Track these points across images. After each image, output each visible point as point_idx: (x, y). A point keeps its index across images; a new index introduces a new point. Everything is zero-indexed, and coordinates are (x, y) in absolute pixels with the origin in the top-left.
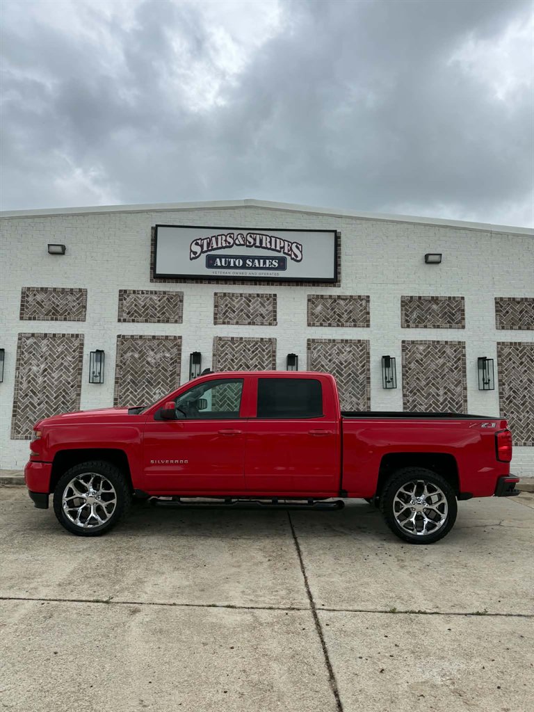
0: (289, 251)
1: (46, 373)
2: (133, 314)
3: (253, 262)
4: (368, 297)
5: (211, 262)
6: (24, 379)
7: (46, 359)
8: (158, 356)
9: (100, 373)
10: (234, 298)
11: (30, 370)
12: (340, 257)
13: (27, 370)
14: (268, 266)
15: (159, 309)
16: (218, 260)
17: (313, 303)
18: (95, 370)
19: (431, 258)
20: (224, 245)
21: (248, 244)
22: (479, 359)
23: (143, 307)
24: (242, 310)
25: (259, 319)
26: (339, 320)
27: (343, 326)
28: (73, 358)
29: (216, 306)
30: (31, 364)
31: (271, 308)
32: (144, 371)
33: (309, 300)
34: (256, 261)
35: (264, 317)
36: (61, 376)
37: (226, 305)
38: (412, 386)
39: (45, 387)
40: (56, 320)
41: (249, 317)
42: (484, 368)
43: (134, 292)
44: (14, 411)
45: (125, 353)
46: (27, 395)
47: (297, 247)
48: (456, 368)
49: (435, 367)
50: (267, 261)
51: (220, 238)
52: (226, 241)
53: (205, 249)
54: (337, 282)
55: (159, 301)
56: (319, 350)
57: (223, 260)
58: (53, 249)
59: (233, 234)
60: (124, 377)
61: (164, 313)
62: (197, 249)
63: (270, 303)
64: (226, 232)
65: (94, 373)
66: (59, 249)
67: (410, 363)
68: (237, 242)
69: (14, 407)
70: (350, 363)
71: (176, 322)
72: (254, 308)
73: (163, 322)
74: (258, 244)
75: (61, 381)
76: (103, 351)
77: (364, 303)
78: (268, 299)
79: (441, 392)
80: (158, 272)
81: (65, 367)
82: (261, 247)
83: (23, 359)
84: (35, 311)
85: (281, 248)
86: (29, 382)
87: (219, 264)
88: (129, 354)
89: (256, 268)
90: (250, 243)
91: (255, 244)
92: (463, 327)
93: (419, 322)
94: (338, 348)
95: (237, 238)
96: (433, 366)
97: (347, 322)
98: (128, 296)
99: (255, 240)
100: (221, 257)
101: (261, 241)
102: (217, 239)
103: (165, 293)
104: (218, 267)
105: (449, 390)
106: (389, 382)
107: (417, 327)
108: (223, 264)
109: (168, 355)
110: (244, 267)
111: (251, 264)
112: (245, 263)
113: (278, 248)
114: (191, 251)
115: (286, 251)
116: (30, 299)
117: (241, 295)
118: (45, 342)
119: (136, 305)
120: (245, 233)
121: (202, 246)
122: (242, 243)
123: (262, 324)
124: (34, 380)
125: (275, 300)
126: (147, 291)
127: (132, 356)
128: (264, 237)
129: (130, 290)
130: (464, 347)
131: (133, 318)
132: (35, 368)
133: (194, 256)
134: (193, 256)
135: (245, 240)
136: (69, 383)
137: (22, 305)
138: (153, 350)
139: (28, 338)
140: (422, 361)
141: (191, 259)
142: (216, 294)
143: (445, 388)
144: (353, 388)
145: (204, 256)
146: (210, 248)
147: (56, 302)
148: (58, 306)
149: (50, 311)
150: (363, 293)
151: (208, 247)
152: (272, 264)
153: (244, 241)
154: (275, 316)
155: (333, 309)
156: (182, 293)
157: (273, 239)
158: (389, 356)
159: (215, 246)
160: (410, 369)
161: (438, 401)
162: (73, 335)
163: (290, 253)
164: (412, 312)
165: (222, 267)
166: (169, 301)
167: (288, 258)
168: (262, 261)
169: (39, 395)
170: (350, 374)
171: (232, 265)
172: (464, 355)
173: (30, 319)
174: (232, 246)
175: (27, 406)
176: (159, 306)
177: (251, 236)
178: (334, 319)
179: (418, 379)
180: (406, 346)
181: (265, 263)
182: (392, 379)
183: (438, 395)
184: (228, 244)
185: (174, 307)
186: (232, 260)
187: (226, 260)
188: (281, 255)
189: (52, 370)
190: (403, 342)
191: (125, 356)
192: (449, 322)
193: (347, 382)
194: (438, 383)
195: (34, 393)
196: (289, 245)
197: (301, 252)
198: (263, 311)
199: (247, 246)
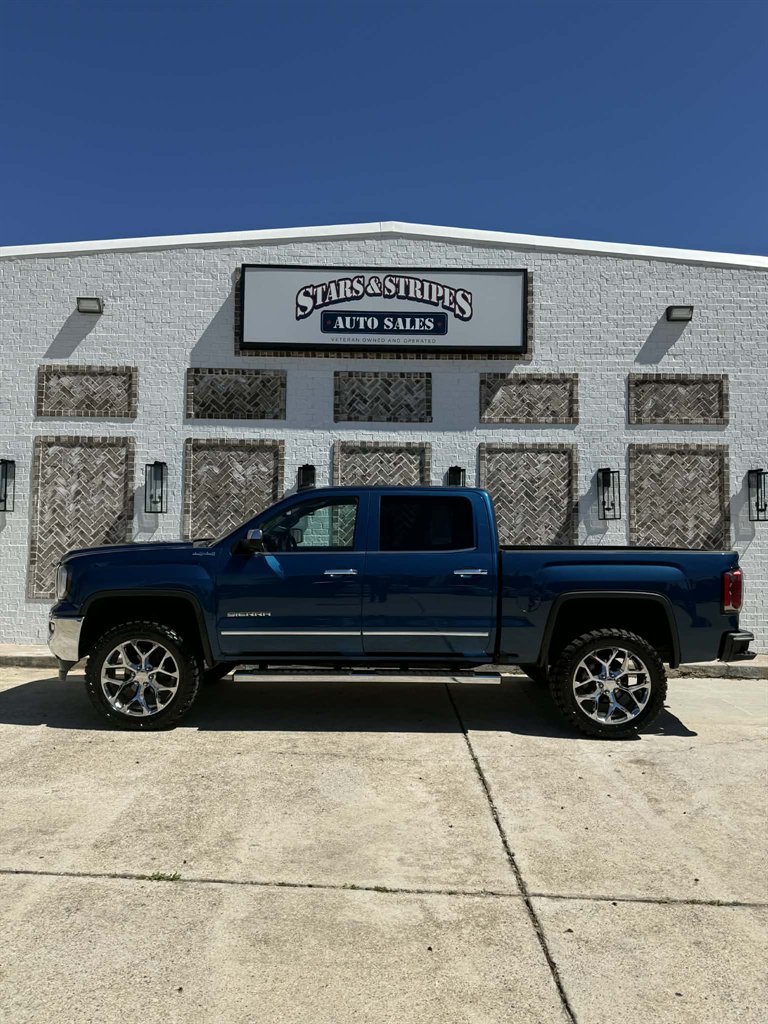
0: (451, 304)
1: (78, 497)
2: (210, 405)
3: (394, 323)
4: (576, 375)
5: (328, 323)
6: (46, 507)
7: (79, 475)
8: (249, 472)
9: (161, 498)
10: (365, 379)
11: (55, 492)
12: (532, 313)
13: (50, 494)
14: (417, 328)
15: (249, 398)
16: (340, 319)
17: (489, 387)
18: (153, 492)
19: (676, 314)
20: (349, 295)
21: (386, 293)
22: (750, 472)
23: (225, 395)
24: (377, 399)
25: (404, 411)
26: (529, 414)
27: (536, 422)
28: (119, 474)
29: (336, 393)
30: (56, 484)
31: (422, 395)
32: (228, 494)
33: (482, 382)
34: (400, 320)
35: (411, 410)
36: (102, 502)
37: (353, 392)
38: (644, 516)
39: (78, 519)
40: (93, 415)
41: (389, 410)
42: (758, 486)
43: (211, 371)
44: (33, 556)
45: (198, 467)
46: (51, 531)
47: (464, 297)
48: (713, 488)
49: (681, 486)
50: (417, 320)
51: (342, 283)
52: (352, 288)
53: (319, 301)
54: (526, 352)
55: (250, 385)
56: (498, 461)
57: (348, 319)
58: (86, 305)
59: (362, 277)
60: (197, 503)
61: (257, 404)
62: (307, 302)
63: (421, 387)
64: (351, 275)
65: (151, 497)
66: (94, 306)
67: (642, 479)
68: (369, 290)
69: (32, 549)
70: (547, 480)
71: (276, 417)
72: (397, 395)
73: (256, 417)
74: (402, 293)
75: (102, 510)
76: (165, 464)
77: (568, 385)
78: (418, 382)
79: (690, 524)
80: (246, 340)
81: (108, 488)
82: (407, 297)
83: (44, 477)
84: (60, 403)
85: (438, 298)
86: (54, 511)
87: (342, 326)
88: (205, 468)
89: (398, 332)
90: (389, 291)
91: (397, 293)
92: (726, 422)
93: (657, 415)
94: (528, 457)
95: (369, 284)
96: (679, 484)
97: (542, 415)
98: (201, 378)
99: (397, 286)
100: (344, 314)
101: (407, 288)
102: (338, 285)
103: (257, 372)
104: (339, 331)
105: (702, 522)
106: (608, 509)
107: (653, 422)
108: (348, 326)
109: (264, 469)
110: (380, 330)
111: (391, 325)
112: (381, 323)
113: (434, 299)
114: (298, 305)
115: (447, 303)
116: (53, 382)
117: (376, 375)
118: (77, 450)
119: (213, 392)
120: (381, 276)
121: (314, 298)
122: (377, 291)
123: (409, 421)
124: (61, 508)
125: (429, 382)
126: (231, 371)
127: (210, 472)
128: (412, 281)
129: (204, 369)
130: (727, 454)
131: (210, 411)
132: (62, 490)
133: (303, 314)
134: (300, 313)
135: (382, 286)
136: (114, 513)
137: (40, 393)
138: (241, 462)
139: (50, 445)
140: (660, 476)
141: (298, 318)
142: (336, 374)
143: (697, 518)
144: (551, 520)
145: (317, 313)
146: (327, 300)
147: (92, 388)
148: (95, 393)
149: (83, 402)
150: (567, 370)
151: (324, 298)
152: (424, 324)
153: (380, 289)
154: (429, 407)
155: (520, 395)
156: (284, 372)
157: (426, 285)
158: (609, 469)
159: (335, 297)
160: (641, 489)
161: (685, 538)
162: (118, 439)
163: (453, 306)
164: (645, 399)
165: (345, 330)
166: (264, 386)
167: (450, 314)
168: (408, 320)
169: (70, 531)
170: (547, 498)
171: (362, 326)
172: (727, 467)
173: (52, 414)
174: (363, 295)
175: (52, 548)
176: (249, 394)
177: (391, 281)
178: (522, 412)
179: (653, 504)
180: (636, 453)
181: (413, 323)
182: (613, 505)
183: (685, 529)
184: (354, 294)
185: (272, 395)
186: (362, 319)
187: (351, 320)
188: (439, 309)
189: (88, 493)
190: (631, 446)
191: (200, 472)
192: (703, 415)
193: (543, 510)
194: (685, 511)
195: (62, 528)
196: (451, 294)
197: (470, 304)
198: (410, 399)
199: (386, 297)
